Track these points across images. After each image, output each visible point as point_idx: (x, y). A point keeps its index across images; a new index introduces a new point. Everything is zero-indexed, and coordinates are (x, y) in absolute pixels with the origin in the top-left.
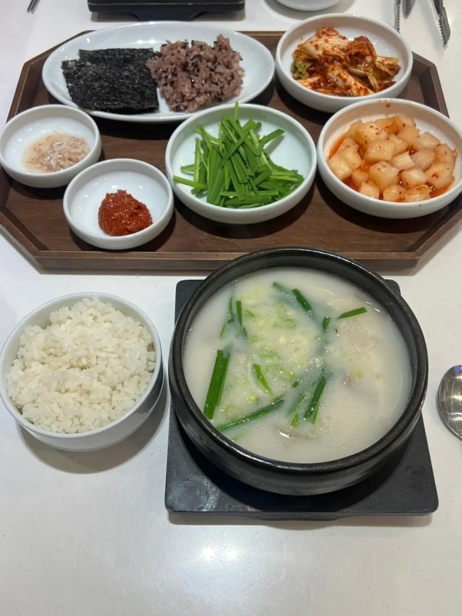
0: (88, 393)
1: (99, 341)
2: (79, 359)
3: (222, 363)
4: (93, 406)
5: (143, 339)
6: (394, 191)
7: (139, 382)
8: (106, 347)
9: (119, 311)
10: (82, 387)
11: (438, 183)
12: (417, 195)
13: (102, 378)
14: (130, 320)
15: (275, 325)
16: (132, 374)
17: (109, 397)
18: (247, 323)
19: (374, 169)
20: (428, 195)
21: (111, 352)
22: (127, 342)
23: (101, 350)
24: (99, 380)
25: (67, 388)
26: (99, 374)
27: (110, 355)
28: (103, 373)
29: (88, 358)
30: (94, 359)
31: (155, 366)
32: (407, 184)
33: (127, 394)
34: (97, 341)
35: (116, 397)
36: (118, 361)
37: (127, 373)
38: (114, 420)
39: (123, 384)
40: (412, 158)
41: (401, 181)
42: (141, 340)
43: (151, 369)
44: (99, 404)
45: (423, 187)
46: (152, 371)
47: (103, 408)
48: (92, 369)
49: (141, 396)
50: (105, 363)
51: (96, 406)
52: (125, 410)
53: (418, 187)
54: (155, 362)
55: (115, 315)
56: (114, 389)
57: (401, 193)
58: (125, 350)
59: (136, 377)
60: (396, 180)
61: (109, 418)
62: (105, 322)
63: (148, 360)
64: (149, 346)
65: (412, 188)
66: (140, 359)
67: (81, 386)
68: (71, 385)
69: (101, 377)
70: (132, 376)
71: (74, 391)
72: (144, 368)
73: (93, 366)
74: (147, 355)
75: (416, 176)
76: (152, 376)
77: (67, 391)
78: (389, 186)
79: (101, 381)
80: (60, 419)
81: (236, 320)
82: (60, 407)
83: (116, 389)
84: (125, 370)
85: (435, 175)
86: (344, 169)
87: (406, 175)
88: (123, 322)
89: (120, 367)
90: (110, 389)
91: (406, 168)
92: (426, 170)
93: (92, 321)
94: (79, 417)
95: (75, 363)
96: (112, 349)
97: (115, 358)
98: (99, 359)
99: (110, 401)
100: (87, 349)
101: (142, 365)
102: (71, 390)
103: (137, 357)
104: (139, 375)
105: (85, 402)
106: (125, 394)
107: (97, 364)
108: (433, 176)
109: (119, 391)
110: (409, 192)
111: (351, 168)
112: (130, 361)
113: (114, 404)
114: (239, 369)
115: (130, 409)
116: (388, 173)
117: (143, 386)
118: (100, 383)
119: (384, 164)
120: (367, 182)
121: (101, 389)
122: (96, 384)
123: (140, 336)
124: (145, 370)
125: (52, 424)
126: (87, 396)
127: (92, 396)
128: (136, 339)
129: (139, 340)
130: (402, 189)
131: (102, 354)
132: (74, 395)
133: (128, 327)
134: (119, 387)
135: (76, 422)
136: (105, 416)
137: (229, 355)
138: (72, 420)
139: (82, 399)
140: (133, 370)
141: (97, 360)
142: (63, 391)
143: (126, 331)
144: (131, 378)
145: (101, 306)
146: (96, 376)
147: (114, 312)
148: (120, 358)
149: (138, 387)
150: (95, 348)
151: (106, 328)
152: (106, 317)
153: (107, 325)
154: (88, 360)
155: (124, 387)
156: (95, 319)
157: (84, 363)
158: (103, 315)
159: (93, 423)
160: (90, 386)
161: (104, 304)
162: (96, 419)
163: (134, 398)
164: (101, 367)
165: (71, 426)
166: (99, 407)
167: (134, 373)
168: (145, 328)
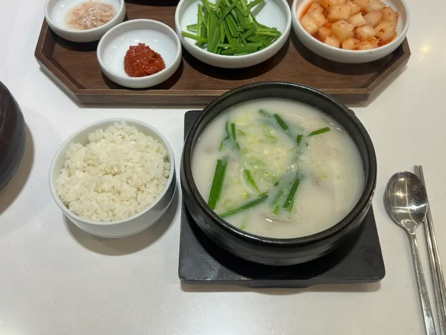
0: (119, 193)
1: (127, 154)
2: (112, 168)
3: (221, 170)
4: (123, 202)
5: (160, 153)
6: (351, 42)
7: (158, 185)
8: (132, 159)
9: (141, 132)
10: (115, 188)
11: (384, 36)
12: (368, 45)
13: (129, 181)
14: (150, 138)
15: (261, 141)
16: (152, 178)
17: (135, 196)
18: (240, 140)
19: (334, 26)
20: (376, 45)
22: (148, 154)
23: (128, 161)
24: (127, 183)
25: (103, 189)
26: (127, 178)
27: (135, 164)
28: (130, 178)
29: (118, 166)
30: (124, 168)
31: (170, 174)
32: (361, 37)
33: (149, 193)
34: (125, 154)
35: (139, 197)
37: (149, 177)
38: (139, 212)
39: (145, 185)
40: (364, 18)
41: (356, 36)
43: (167, 175)
44: (128, 201)
45: (373, 39)
46: (168, 178)
47: (131, 204)
48: (121, 175)
49: (159, 194)
50: (132, 170)
51: (125, 202)
52: (147, 205)
53: (369, 39)
54: (169, 170)
55: (139, 135)
57: (356, 44)
58: (146, 161)
59: (155, 182)
60: (352, 34)
61: (136, 211)
62: (131, 140)
63: (165, 169)
64: (165, 158)
65: (365, 40)
66: (158, 167)
67: (113, 187)
68: (106, 186)
70: (152, 180)
71: (109, 192)
72: (161, 174)
73: (122, 173)
74: (163, 165)
75: (367, 31)
76: (167, 181)
77: (102, 191)
78: (347, 38)
80: (98, 212)
81: (231, 137)
82: (98, 203)
83: (140, 190)
84: (147, 176)
85: (382, 30)
86: (312, 26)
87: (359, 30)
88: (144, 140)
89: (144, 173)
90: (136, 190)
91: (359, 25)
92: (375, 27)
94: (112, 210)
95: (109, 171)
96: (137, 160)
97: (140, 167)
99: (136, 199)
100: (118, 160)
101: (160, 172)
102: (106, 190)
103: (156, 165)
104: (158, 179)
105: (117, 200)
106: (147, 193)
107: (125, 171)
108: (380, 31)
109: (143, 191)
110: (362, 43)
111: (317, 25)
112: (151, 169)
113: (139, 200)
114: (234, 174)
115: (151, 204)
116: (346, 29)
117: (161, 188)
118: (128, 185)
119: (343, 22)
120: (330, 36)
121: (129, 190)
122: (125, 186)
123: (158, 151)
124: (163, 176)
125: (92, 215)
126: (118, 195)
127: (123, 195)
128: (155, 153)
129: (157, 154)
130: (357, 41)
131: (129, 164)
132: (109, 194)
133: (149, 144)
134: (143, 188)
135: (111, 214)
136: (133, 209)
137: (226, 163)
138: (107, 212)
139: (114, 197)
140: (153, 176)
141: (126, 168)
142: (100, 191)
143: (147, 147)
144: (152, 182)
145: (128, 128)
146: (125, 180)
147: (138, 133)
148: (143, 166)
149: (157, 188)
150: (124, 160)
151: (132, 145)
152: (132, 137)
153: (133, 143)
154: (118, 169)
155: (146, 188)
156: (123, 138)
157: (116, 170)
158: (129, 135)
159: (124, 214)
160: (121, 187)
161: (130, 127)
162: (125, 212)
163: (154, 196)
164: (129, 173)
165: (107, 217)
166: (128, 203)
167: (154, 178)
168: (162, 145)
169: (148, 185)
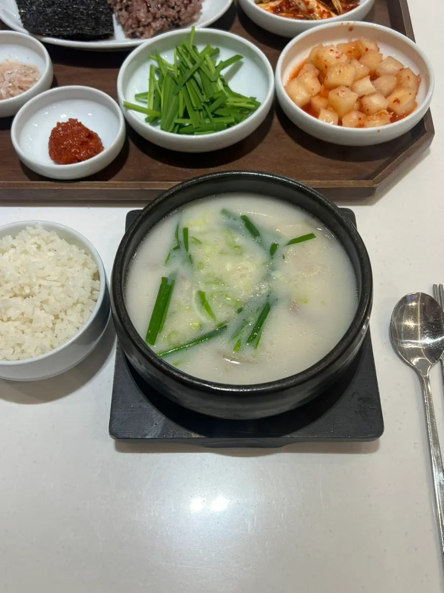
0: (31, 321)
1: (43, 269)
2: (22, 288)
3: (166, 291)
4: (36, 334)
5: (88, 268)
6: (354, 116)
7: (83, 311)
8: (49, 276)
9: (63, 240)
10: (25, 315)
11: (399, 109)
12: (377, 121)
13: (45, 306)
14: (74, 248)
15: (222, 253)
16: (75, 302)
17: (51, 325)
18: (194, 250)
19: (332, 95)
20: (389, 121)
21: (55, 281)
22: (71, 270)
23: (44, 278)
24: (42, 309)
25: (9, 317)
26: (41, 302)
27: (53, 283)
28: (46, 301)
29: (31, 286)
30: (37, 287)
31: (98, 295)
32: (368, 110)
33: (70, 322)
34: (41, 269)
35: (57, 326)
36: (61, 289)
37: (70, 301)
38: (55, 347)
39: (66, 312)
40: (373, 84)
41: (362, 108)
42: (86, 268)
43: (95, 298)
44: (42, 332)
45: (383, 113)
46: (96, 301)
47: (46, 336)
48: (34, 298)
49: (83, 323)
50: (48, 291)
51: (39, 334)
52: (67, 337)
53: (379, 113)
54: (99, 291)
55: (60, 243)
56: (57, 317)
57: (360, 119)
58: (68, 278)
59: (79, 306)
60: (356, 106)
61: (52, 346)
62: (50, 250)
63: (93, 289)
64: (94, 274)
65: (373, 114)
66: (84, 288)
67: (23, 314)
68: (13, 313)
69: (43, 305)
70: (75, 304)
71: (16, 320)
72: (87, 296)
73: (36, 295)
74: (90, 284)
75: (376, 102)
76: (95, 305)
77: (9, 319)
78: (349, 111)
79: (44, 309)
80: (1, 347)
81: (183, 247)
82: (2, 335)
83: (59, 318)
84: (69, 299)
85: (397, 101)
86: (302, 95)
87: (366, 100)
88: (66, 250)
89: (63, 296)
90: (53, 318)
91: (367, 94)
92: (387, 96)
93: (35, 249)
94: (19, 345)
95: (18, 293)
96: (56, 278)
97: (58, 287)
98: (42, 287)
99: (53, 329)
100: (29, 277)
101: (86, 293)
102: (13, 318)
103: (80, 285)
104: (82, 303)
105: (28, 331)
106: (67, 323)
107: (40, 292)
108: (395, 101)
109: (62, 319)
110: (369, 118)
111: (309, 93)
112: (73, 289)
113: (57, 331)
114: (183, 296)
115: (73, 337)
116: (347, 99)
117: (86, 314)
118: (43, 311)
119: (344, 89)
120: (326, 108)
121: (43, 318)
122: (38, 312)
123: (84, 265)
124: (89, 298)
126: (29, 324)
127: (34, 325)
128: (79, 268)
129: (84, 269)
130: (362, 115)
131: (44, 283)
132: (17, 323)
133: (72, 256)
134: (62, 315)
135: (18, 350)
136: (47, 343)
137: (173, 282)
138: (13, 348)
139: (24, 327)
140: (76, 298)
141: (40, 288)
142: (5, 319)
143: (70, 259)
144: (74, 307)
145: (45, 234)
146: (39, 304)
147: (59, 240)
148: (63, 286)
149: (81, 316)
150: (37, 277)
151: (50, 257)
152: (51, 246)
153: (52, 254)
154: (30, 289)
155: (67, 316)
156: (39, 247)
157: (27, 291)
158: (47, 244)
159: (35, 350)
160: (33, 314)
161: (48, 233)
162: (38, 347)
163: (77, 326)
164: (44, 295)
165: (13, 354)
166: (42, 335)
167: (77, 301)
168: (90, 257)
169: (69, 312)
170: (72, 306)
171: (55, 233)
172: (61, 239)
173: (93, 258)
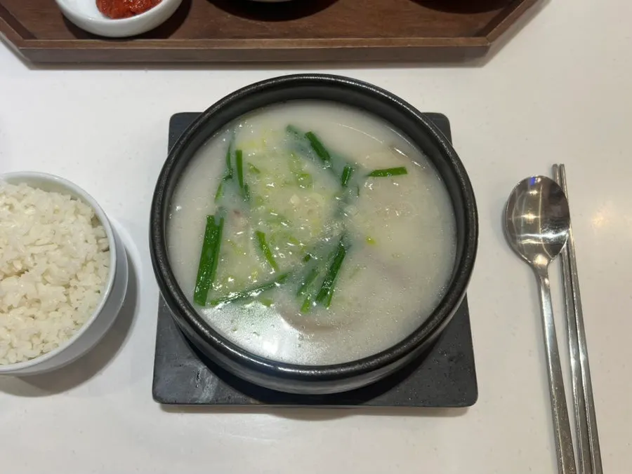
0: (38, 301)
1: (27, 234)
2: (11, 264)
3: (214, 233)
4: (50, 314)
5: (82, 215)
7: (96, 269)
8: (39, 240)
9: (38, 189)
10: (28, 298)
13: (48, 278)
14: (56, 196)
16: (83, 262)
17: (65, 298)
21: (48, 244)
22: (62, 225)
23: (33, 244)
24: (46, 282)
25: (9, 305)
26: (42, 275)
27: (45, 248)
28: (47, 272)
29: (21, 259)
30: (30, 259)
31: (108, 242)
33: (86, 288)
34: (25, 235)
35: (72, 298)
36: (59, 252)
37: (77, 263)
38: (82, 324)
39: (76, 277)
42: (80, 216)
43: (104, 247)
44: (57, 310)
46: (108, 249)
47: (63, 313)
48: (31, 272)
49: (104, 284)
50: (45, 260)
51: (53, 314)
52: (90, 307)
54: (106, 237)
55: (35, 195)
56: (67, 286)
58: (63, 236)
59: (90, 265)
61: (76, 323)
62: (26, 207)
63: (98, 238)
64: (92, 220)
66: (86, 241)
67: (25, 296)
68: (12, 299)
69: (46, 277)
70: (84, 265)
71: (20, 305)
72: (95, 251)
73: (32, 268)
74: (93, 234)
76: (109, 257)
77: (10, 308)
79: (48, 282)
80: (14, 345)
82: (10, 330)
83: (70, 286)
84: (73, 261)
88: (48, 201)
89: (66, 259)
90: (63, 289)
93: (9, 213)
94: (38, 335)
95: (8, 272)
96: (47, 241)
97: (56, 249)
98: (35, 256)
99: (69, 302)
100: (16, 249)
101: (92, 248)
102: (14, 306)
103: (82, 239)
104: (93, 260)
105: (39, 314)
106: (84, 290)
107: (35, 264)
109: (75, 287)
112: (74, 248)
113: (75, 304)
117: (103, 271)
118: (48, 285)
121: (52, 293)
122: (43, 288)
123: (77, 212)
124: (98, 251)
125: (7, 354)
126: (37, 304)
127: (44, 304)
128: (72, 219)
129: (77, 218)
131: (36, 250)
132: (22, 310)
133: (57, 206)
134: (73, 282)
135: (36, 341)
136: (69, 323)
137: (222, 220)
138: (30, 341)
139: (32, 311)
140: (83, 257)
141: (34, 258)
142: (5, 309)
143: (55, 211)
144: (84, 267)
145: (14, 189)
146: (39, 278)
147: (33, 192)
148: (60, 247)
149: (97, 275)
150: (25, 246)
151: (29, 216)
152: (24, 202)
153: (30, 211)
154: (22, 263)
155: (79, 281)
156: (11, 207)
157: (19, 267)
158: (19, 200)
159: (58, 336)
160: (38, 292)
161: (16, 187)
162: (59, 330)
163: (97, 290)
164: (42, 266)
165: (32, 349)
166: (58, 314)
167: (86, 259)
168: (79, 200)
169: (80, 276)
170: (82, 269)
171: (25, 184)
172: (35, 188)
173: (84, 201)
